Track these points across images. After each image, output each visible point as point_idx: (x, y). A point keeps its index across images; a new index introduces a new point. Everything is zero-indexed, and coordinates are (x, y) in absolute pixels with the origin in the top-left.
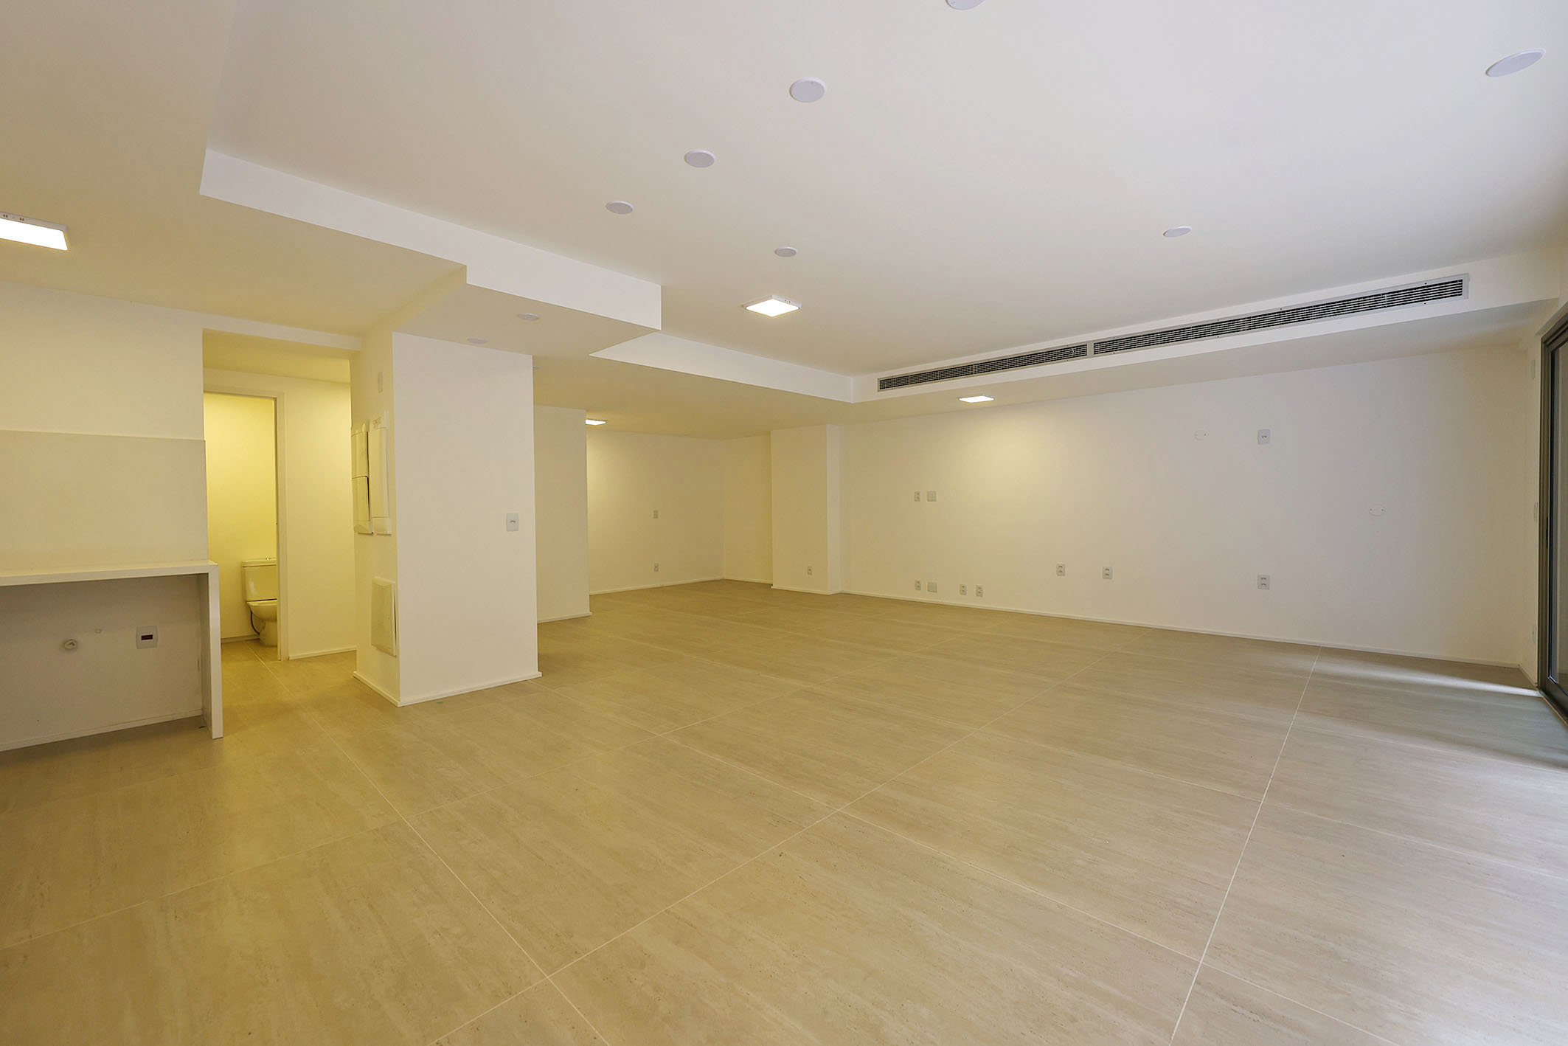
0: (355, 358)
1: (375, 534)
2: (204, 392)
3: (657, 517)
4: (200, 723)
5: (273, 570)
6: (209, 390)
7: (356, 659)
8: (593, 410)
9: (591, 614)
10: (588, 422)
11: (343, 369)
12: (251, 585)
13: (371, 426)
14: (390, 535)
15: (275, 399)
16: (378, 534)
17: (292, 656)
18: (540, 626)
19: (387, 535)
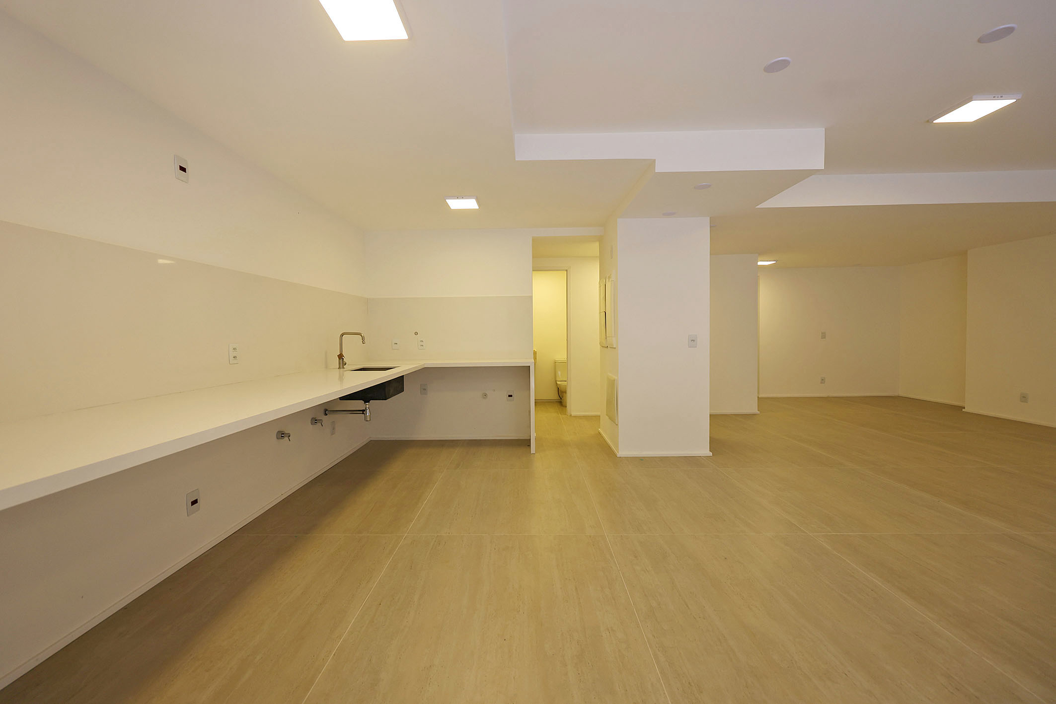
0: (601, 239)
1: (609, 348)
2: (533, 271)
3: (825, 338)
4: (526, 443)
5: (566, 364)
6: (536, 269)
7: (600, 420)
8: (764, 252)
9: (759, 412)
10: (760, 263)
11: (594, 248)
12: (559, 373)
13: (607, 280)
14: (615, 348)
15: (567, 270)
16: (610, 348)
17: (573, 414)
18: (712, 416)
19: (613, 348)
